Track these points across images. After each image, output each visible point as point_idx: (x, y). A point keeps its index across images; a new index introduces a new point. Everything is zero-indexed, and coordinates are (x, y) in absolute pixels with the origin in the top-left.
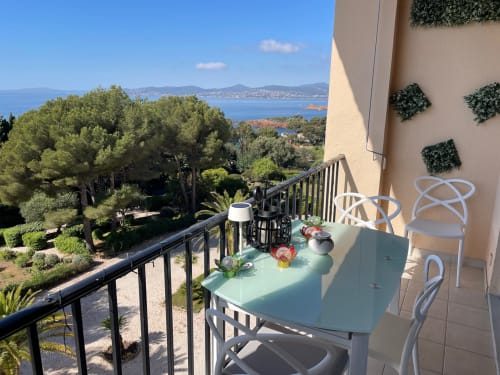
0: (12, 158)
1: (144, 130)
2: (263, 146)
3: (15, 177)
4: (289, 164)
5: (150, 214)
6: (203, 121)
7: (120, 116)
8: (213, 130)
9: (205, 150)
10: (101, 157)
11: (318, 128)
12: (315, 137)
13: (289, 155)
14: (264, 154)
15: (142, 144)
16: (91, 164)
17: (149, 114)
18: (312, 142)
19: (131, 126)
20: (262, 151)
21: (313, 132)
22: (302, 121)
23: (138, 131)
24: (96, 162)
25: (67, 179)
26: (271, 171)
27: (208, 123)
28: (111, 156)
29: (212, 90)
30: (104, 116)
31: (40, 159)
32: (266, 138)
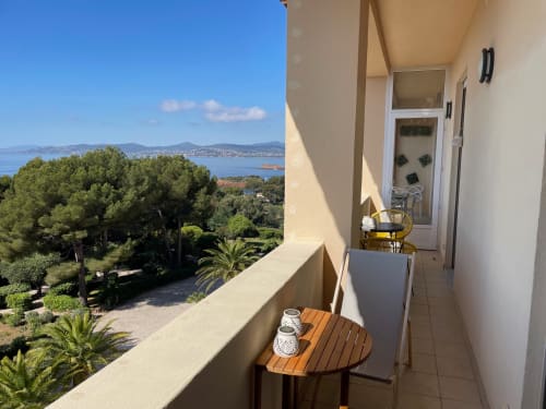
0: (20, 215)
1: (145, 187)
2: (231, 204)
3: (22, 232)
4: (259, 221)
5: (132, 272)
6: (193, 179)
7: (121, 174)
8: (202, 187)
9: (196, 205)
10: (111, 211)
11: (277, 187)
12: (275, 196)
13: (258, 212)
14: (234, 212)
15: (143, 199)
16: (101, 218)
17: (148, 172)
18: (271, 202)
19: (132, 183)
20: (231, 209)
21: (272, 191)
22: (259, 180)
23: (140, 188)
24: (105, 216)
25: (77, 233)
26: (246, 227)
27: (197, 179)
28: (119, 210)
29: (156, 148)
30: (108, 173)
31: (49, 214)
32: (233, 196)
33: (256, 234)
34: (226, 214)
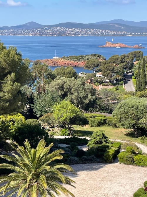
2: (62, 88)
4: (91, 106)
8: (10, 73)
9: (2, 94)
12: (115, 76)
13: (90, 96)
14: (64, 96)
18: (111, 82)
20: (61, 93)
21: (113, 71)
22: (101, 60)
26: (72, 115)
32: (64, 79)
33: (84, 122)
34: (53, 99)
